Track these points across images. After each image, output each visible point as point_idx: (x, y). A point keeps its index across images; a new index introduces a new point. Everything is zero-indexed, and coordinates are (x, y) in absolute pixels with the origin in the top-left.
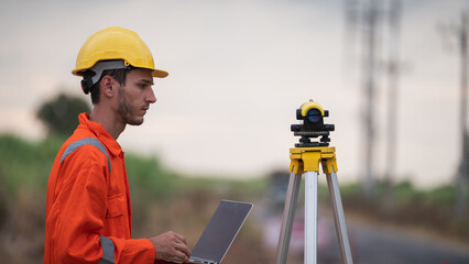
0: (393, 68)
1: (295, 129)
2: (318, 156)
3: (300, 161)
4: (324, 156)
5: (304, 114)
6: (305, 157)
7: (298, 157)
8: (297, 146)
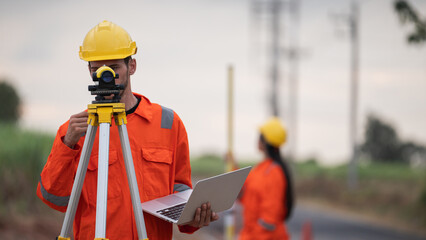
0: (293, 54)
1: (91, 89)
2: (110, 111)
3: (96, 115)
4: (115, 111)
5: (98, 76)
6: (99, 111)
7: (95, 111)
8: (93, 102)
